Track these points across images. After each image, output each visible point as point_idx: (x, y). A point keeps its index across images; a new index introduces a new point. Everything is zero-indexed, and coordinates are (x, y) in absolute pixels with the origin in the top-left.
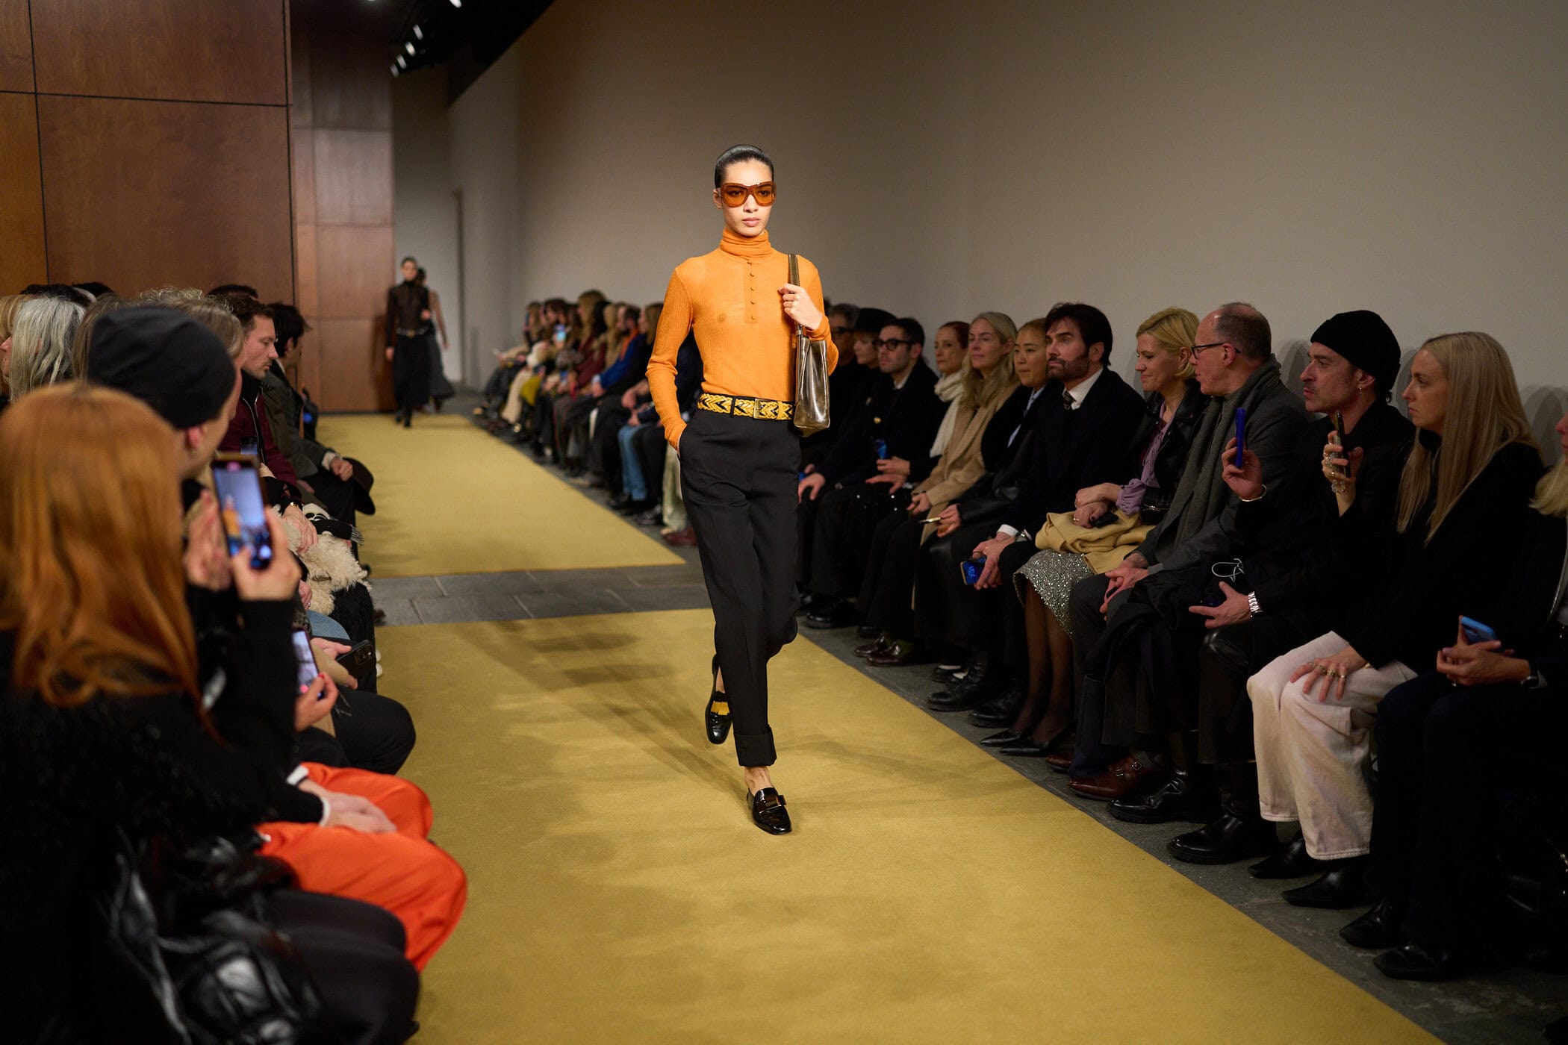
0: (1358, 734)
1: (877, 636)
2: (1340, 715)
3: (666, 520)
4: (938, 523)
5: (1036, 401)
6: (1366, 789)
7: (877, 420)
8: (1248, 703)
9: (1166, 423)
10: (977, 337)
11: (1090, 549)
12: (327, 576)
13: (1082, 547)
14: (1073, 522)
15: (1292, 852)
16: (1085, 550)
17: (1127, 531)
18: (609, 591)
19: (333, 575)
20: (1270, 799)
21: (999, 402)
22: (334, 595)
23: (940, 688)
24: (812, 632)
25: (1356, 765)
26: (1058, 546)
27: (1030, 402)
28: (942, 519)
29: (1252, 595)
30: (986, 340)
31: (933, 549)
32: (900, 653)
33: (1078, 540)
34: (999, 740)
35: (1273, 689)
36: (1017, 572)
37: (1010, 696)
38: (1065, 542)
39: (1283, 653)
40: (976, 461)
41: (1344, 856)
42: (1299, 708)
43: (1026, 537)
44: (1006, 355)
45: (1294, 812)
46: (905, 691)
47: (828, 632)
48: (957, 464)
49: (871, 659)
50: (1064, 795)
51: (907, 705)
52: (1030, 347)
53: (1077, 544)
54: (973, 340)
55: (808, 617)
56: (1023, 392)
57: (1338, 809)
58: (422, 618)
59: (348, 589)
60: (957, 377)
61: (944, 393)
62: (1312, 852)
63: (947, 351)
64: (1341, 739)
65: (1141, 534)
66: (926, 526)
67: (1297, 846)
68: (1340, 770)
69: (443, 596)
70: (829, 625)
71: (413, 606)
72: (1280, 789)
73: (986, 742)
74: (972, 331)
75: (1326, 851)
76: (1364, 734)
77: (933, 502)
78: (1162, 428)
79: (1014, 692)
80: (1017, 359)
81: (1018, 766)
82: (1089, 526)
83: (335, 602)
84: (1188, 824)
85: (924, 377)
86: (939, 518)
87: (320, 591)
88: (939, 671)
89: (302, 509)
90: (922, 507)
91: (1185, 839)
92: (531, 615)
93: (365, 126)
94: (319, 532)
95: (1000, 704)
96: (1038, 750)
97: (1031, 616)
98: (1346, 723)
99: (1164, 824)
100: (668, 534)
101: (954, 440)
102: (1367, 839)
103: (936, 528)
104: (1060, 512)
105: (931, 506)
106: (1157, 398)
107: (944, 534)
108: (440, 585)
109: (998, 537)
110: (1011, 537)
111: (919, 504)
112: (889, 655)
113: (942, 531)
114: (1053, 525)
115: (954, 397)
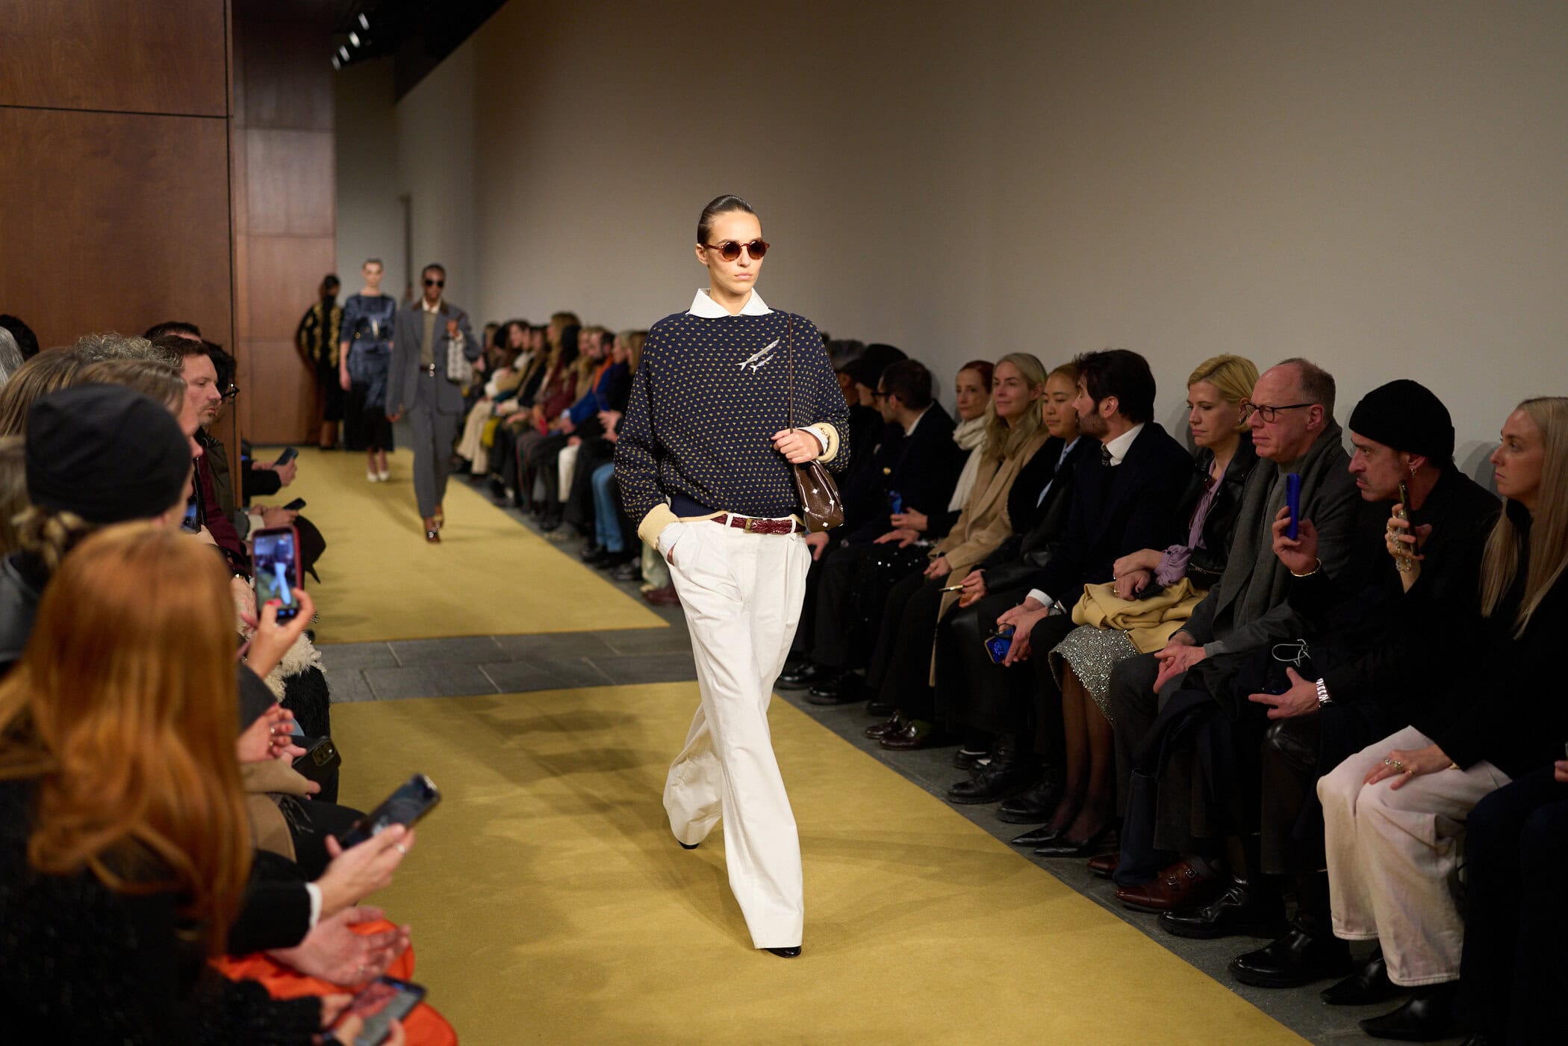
0: (1443, 843)
1: (890, 714)
2: (1424, 822)
3: (645, 575)
4: (960, 591)
5: (1069, 455)
6: (1453, 906)
7: (887, 471)
8: (1318, 807)
9: (1216, 481)
10: (1002, 382)
11: (1133, 625)
13: (1125, 622)
14: (1113, 594)
15: (1369, 974)
16: (1128, 626)
17: (1174, 605)
18: (585, 659)
20: (1343, 914)
21: (1027, 455)
22: (285, 682)
24: (816, 709)
25: (1442, 880)
26: (1097, 622)
27: (1063, 456)
28: (964, 586)
29: (1321, 681)
30: (1012, 384)
31: (955, 622)
32: (916, 735)
33: (1120, 614)
34: (1032, 839)
35: (1347, 792)
36: (1053, 651)
37: (1042, 788)
38: (1106, 617)
39: (1357, 751)
40: (1002, 520)
41: (1430, 981)
42: (1377, 814)
43: (1060, 609)
44: (1034, 401)
45: (1371, 926)
46: (924, 780)
47: (833, 708)
48: (980, 523)
49: (884, 742)
50: (1108, 904)
51: (926, 797)
52: (1059, 397)
53: (1119, 620)
54: (998, 384)
55: (811, 692)
56: (1054, 444)
57: (1423, 929)
58: (375, 693)
59: (301, 673)
60: (980, 422)
62: (1394, 976)
64: (1425, 849)
65: (1189, 608)
66: (945, 594)
67: (1374, 968)
68: (1424, 884)
69: (397, 666)
70: (834, 700)
71: (364, 678)
72: (1354, 903)
73: (1018, 841)
74: (996, 374)
75: (1410, 975)
76: (1450, 844)
77: (953, 565)
78: (1210, 488)
79: (1047, 783)
80: (1046, 408)
81: (1055, 870)
82: (1132, 597)
83: (286, 690)
84: (1248, 939)
86: (961, 586)
88: (961, 756)
89: (249, 582)
90: (941, 571)
91: (1247, 958)
92: (499, 689)
95: (1032, 796)
96: (1075, 850)
97: (1069, 700)
98: (1430, 832)
99: (1223, 939)
100: (649, 592)
101: (976, 494)
102: (1456, 962)
103: (957, 597)
104: (1098, 582)
105: (950, 570)
106: (1208, 453)
107: (966, 604)
108: (394, 653)
109: (1027, 603)
110: (1044, 606)
111: (937, 568)
112: (904, 737)
113: (965, 600)
114: (1092, 598)
115: (975, 446)
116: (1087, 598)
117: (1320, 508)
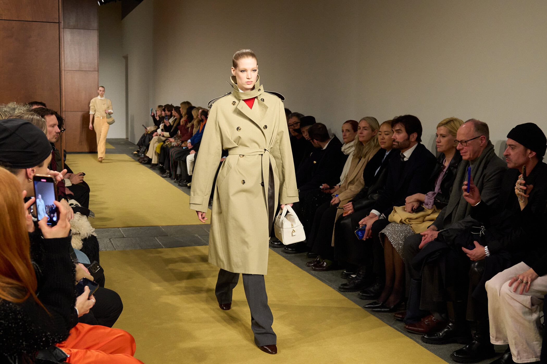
0: (534, 307)
1: (315, 257)
2: (527, 299)
4: (344, 209)
5: (388, 156)
6: (538, 332)
7: (315, 162)
9: (446, 167)
10: (362, 128)
11: (413, 222)
12: (78, 233)
13: (409, 221)
14: (405, 210)
15: (504, 358)
16: (410, 223)
17: (429, 215)
18: (196, 235)
19: (81, 232)
20: (495, 335)
22: (83, 241)
23: (345, 281)
24: (287, 255)
25: (534, 321)
26: (398, 221)
27: (385, 156)
28: (346, 207)
29: (486, 247)
30: (365, 129)
32: (326, 265)
33: (407, 218)
34: (372, 306)
35: (497, 287)
36: (381, 232)
37: (376, 286)
38: (402, 219)
39: (501, 271)
40: (360, 182)
41: (529, 362)
42: (508, 295)
43: (383, 217)
44: (374, 136)
45: (505, 339)
46: (329, 283)
47: (293, 255)
48: (352, 183)
49: (313, 268)
50: (402, 331)
51: (331, 289)
52: (386, 133)
53: (407, 220)
54: (360, 129)
57: (526, 341)
58: (115, 247)
60: (352, 143)
61: (345, 151)
62: (515, 359)
63: (348, 134)
64: (527, 310)
65: (435, 216)
67: (506, 356)
68: (527, 323)
69: (124, 237)
70: (294, 252)
71: (111, 242)
72: (499, 330)
73: (366, 306)
74: (359, 125)
75: (521, 359)
76: (537, 308)
77: (341, 199)
78: (444, 169)
79: (378, 284)
80: (380, 138)
81: (381, 317)
82: (412, 212)
83: (83, 244)
84: (457, 345)
85: (336, 144)
87: (77, 239)
88: (344, 273)
89: (68, 202)
90: (336, 202)
91: (458, 352)
92: (163, 246)
93: (86, 28)
94: (75, 212)
95: (371, 289)
96: (388, 310)
97: (387, 251)
98: (529, 303)
99: (447, 345)
102: (539, 354)
103: (343, 211)
104: (399, 206)
105: (340, 201)
106: (442, 156)
107: (346, 215)
108: (122, 232)
109: (370, 215)
110: (377, 216)
111: (335, 201)
112: (321, 266)
113: (346, 213)
114: (396, 212)
115: (350, 153)
116: (394, 212)
117: (486, 177)
